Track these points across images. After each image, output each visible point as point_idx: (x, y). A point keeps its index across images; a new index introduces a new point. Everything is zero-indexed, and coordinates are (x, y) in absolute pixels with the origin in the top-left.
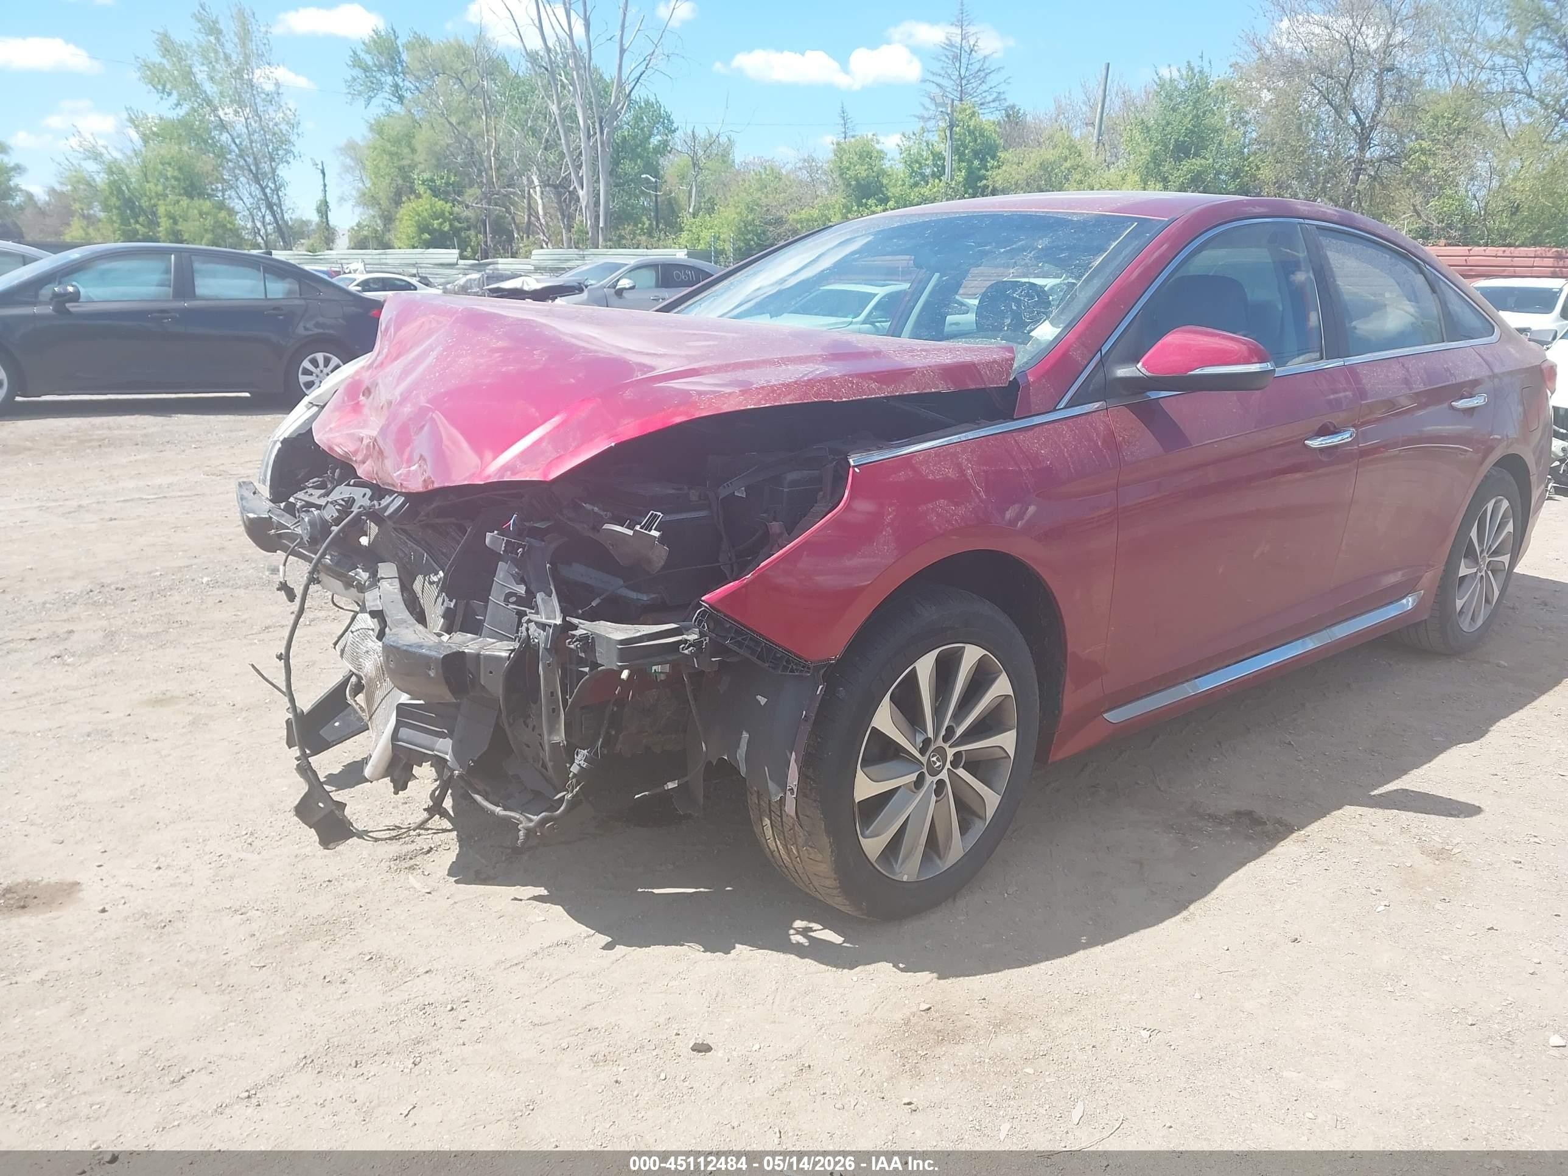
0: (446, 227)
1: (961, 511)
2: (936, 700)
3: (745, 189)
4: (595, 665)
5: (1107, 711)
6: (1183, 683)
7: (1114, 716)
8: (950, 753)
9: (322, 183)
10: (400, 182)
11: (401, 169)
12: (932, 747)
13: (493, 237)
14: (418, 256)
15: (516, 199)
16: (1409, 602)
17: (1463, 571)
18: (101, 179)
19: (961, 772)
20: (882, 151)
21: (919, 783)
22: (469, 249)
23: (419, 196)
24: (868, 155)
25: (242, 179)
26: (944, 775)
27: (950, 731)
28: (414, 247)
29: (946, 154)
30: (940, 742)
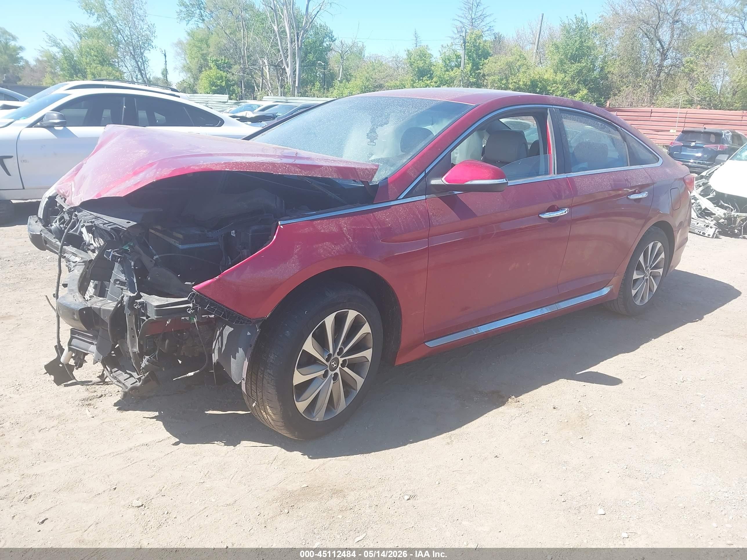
0: (224, 84)
1: (338, 248)
2: (335, 336)
3: (365, 70)
4: (148, 317)
5: (426, 342)
6: (471, 328)
7: (431, 344)
8: (341, 360)
9: (165, 60)
10: (202, 61)
11: (202, 55)
12: (332, 358)
13: (245, 90)
14: (209, 97)
15: (257, 71)
16: (606, 291)
17: (635, 276)
18: (59, 55)
19: (346, 369)
20: (430, 54)
21: (325, 375)
22: (234, 95)
23: (210, 68)
24: (423, 55)
25: (128, 57)
26: (338, 371)
27: (341, 350)
28: (207, 93)
29: (462, 56)
30: (336, 355)
